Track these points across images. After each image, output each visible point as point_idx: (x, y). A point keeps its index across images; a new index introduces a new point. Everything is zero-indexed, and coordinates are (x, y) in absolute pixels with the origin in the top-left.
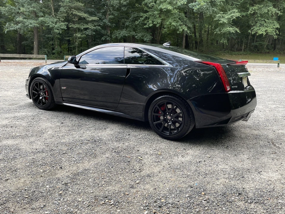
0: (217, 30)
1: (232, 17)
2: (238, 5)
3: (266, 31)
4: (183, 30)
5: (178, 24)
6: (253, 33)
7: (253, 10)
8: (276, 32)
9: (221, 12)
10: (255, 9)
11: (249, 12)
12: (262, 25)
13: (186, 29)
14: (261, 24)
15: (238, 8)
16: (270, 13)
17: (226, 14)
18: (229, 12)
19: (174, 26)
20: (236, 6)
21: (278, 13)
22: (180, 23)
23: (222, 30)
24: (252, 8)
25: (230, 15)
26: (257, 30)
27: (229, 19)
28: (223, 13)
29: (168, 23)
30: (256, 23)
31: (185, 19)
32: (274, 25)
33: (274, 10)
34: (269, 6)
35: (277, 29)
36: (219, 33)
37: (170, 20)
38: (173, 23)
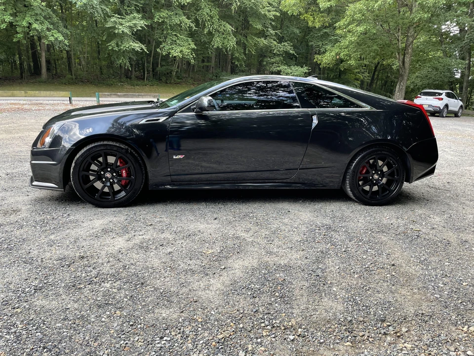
0: (113, 43)
1: (135, 24)
2: (138, 6)
3: (181, 51)
4: (56, 39)
5: (45, 28)
6: (164, 54)
7: (161, 17)
8: (192, 54)
9: (117, 15)
10: (163, 15)
11: (156, 20)
12: (174, 42)
13: (61, 38)
14: (172, 40)
15: (138, 12)
16: (183, 25)
17: (122, 19)
18: (128, 17)
19: (37, 31)
20: (135, 7)
21: (192, 27)
22: (47, 24)
23: (121, 46)
24: (159, 14)
25: (130, 21)
26: (170, 49)
27: (130, 27)
28: (119, 16)
29: (25, 24)
30: (166, 38)
31: (55, 19)
32: (190, 45)
33: (188, 22)
34: (180, 15)
35: (193, 49)
36: (116, 49)
37: (28, 19)
38: (35, 26)
